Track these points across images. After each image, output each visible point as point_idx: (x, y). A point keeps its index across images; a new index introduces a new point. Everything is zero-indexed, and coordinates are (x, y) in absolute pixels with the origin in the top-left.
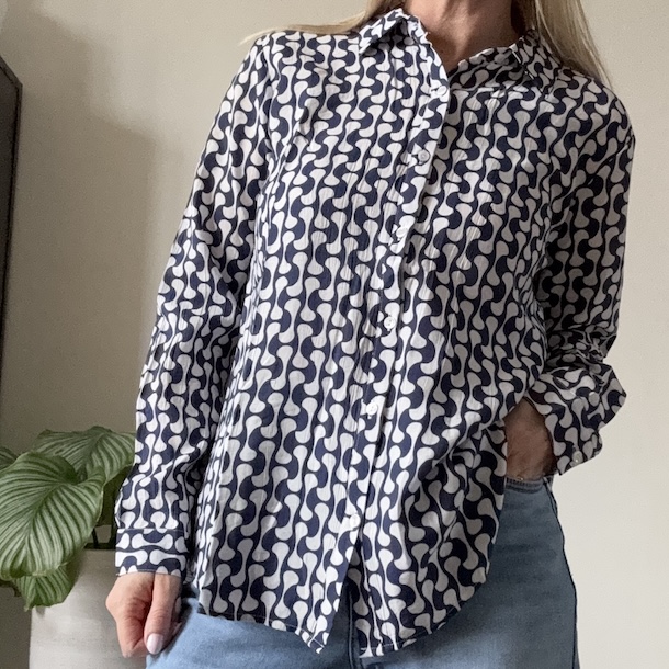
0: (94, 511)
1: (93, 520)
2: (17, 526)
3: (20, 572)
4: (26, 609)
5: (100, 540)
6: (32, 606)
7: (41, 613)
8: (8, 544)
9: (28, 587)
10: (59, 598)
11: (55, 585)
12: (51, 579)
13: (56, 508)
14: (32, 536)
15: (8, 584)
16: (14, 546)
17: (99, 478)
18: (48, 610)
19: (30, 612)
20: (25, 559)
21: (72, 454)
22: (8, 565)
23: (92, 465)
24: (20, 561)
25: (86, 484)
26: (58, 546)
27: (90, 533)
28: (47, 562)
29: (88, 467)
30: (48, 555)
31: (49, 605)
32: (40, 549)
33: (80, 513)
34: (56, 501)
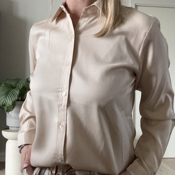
0: (18, 94)
1: (18, 96)
2: (3, 97)
3: (4, 105)
4: (5, 112)
5: (19, 99)
6: (6, 112)
7: (8, 113)
8: (1, 100)
9: (5, 108)
10: (12, 110)
11: (11, 108)
12: (10, 106)
13: (10, 94)
14: (6, 99)
15: (2, 108)
16: (3, 101)
17: (18, 88)
18: (9, 112)
19: (6, 113)
20: (5, 103)
21: (13, 83)
22: (2, 104)
23: (17, 85)
24: (4, 103)
25: (16, 89)
26: (11, 101)
27: (17, 98)
28: (9, 104)
29: (16, 86)
30: (9, 102)
31: (10, 111)
32: (7, 101)
33: (15, 94)
34: (10, 92)
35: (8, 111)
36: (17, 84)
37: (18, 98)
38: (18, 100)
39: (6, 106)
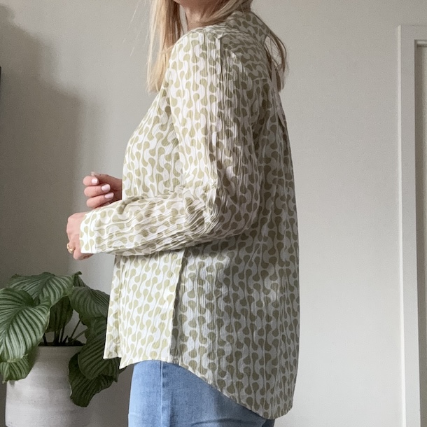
0: (44, 323)
1: (44, 328)
3: (1, 359)
5: (48, 341)
6: (6, 381)
7: (12, 384)
9: (5, 368)
10: (23, 375)
11: (21, 368)
12: (19, 364)
14: (7, 338)
17: (47, 303)
18: (16, 382)
19: (6, 384)
21: (31, 289)
23: (43, 295)
25: (39, 307)
26: (22, 344)
27: (42, 336)
28: (16, 354)
29: (41, 298)
30: (17, 350)
31: (17, 379)
32: (12, 346)
33: (36, 324)
34: (21, 317)
35: (13, 378)
36: (44, 290)
37: (44, 337)
38: (44, 343)
39: (6, 361)
